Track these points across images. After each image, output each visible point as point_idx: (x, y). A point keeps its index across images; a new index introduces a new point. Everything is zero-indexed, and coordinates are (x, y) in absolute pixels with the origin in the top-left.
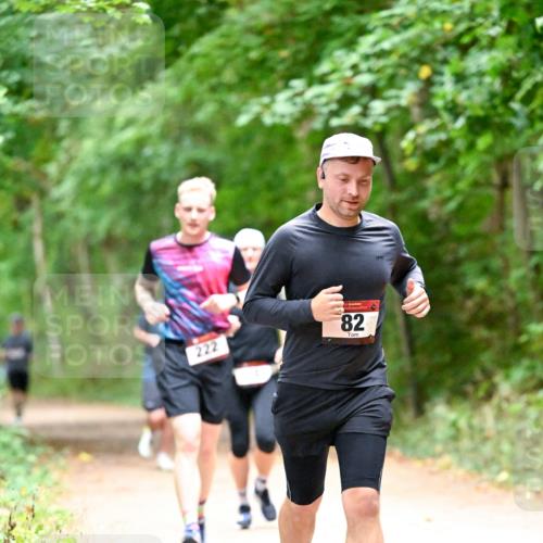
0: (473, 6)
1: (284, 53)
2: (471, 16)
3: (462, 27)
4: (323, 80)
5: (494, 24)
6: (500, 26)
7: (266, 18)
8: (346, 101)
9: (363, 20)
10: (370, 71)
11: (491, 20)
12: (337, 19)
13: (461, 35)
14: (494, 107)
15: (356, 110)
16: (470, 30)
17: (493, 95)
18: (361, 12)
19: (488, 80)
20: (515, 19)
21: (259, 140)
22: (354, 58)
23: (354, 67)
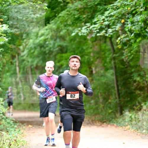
0: (136, 3)
1: (84, 16)
2: (135, 6)
3: (133, 9)
4: (95, 23)
5: (141, 8)
6: (143, 8)
7: (79, 6)
8: (101, 29)
9: (106, 7)
10: (108, 21)
11: (141, 7)
12: (99, 7)
13: (133, 11)
14: (142, 31)
15: (104, 31)
16: (135, 9)
17: (141, 28)
18: (105, 5)
19: (140, 23)
20: (147, 6)
21: (78, 40)
22: (103, 17)
23: (104, 20)
